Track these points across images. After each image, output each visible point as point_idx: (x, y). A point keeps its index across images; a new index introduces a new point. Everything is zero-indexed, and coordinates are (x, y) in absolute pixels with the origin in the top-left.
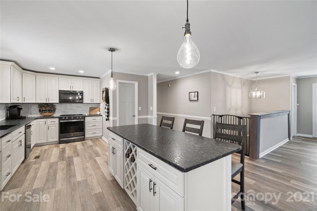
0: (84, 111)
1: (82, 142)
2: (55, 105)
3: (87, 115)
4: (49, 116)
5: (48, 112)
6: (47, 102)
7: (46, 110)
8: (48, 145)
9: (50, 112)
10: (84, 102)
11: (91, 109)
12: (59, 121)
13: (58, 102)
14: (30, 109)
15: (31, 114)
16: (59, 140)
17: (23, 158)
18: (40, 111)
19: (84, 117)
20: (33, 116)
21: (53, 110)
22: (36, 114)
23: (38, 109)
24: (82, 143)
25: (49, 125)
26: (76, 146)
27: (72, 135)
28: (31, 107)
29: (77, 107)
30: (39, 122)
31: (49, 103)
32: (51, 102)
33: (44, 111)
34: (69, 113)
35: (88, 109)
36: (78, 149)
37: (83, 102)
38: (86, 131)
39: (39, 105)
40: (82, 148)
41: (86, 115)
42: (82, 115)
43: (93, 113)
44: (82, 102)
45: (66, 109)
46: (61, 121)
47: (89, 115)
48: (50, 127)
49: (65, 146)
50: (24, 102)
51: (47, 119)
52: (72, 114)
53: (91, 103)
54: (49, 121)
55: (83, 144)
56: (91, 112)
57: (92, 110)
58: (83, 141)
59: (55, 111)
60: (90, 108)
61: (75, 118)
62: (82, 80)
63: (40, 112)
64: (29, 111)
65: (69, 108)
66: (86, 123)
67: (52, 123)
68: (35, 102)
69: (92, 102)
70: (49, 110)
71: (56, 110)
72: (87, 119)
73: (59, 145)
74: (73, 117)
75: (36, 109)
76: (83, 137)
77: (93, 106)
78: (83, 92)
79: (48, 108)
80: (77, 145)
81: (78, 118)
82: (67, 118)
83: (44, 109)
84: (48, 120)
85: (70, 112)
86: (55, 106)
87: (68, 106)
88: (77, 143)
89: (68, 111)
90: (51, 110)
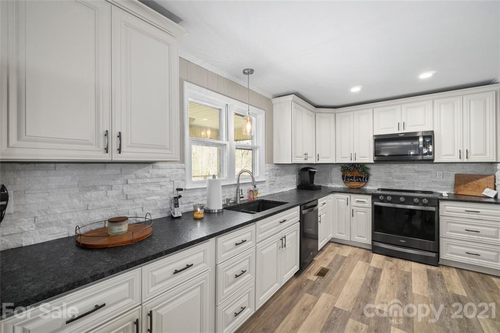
0: (436, 182)
1: (429, 267)
2: (368, 166)
3: (445, 194)
4: (357, 188)
5: (356, 181)
6: (352, 162)
7: (352, 177)
8: (352, 246)
9: (359, 181)
10: (435, 161)
11: (461, 180)
12: (373, 203)
13: (373, 162)
14: (329, 174)
15: (331, 182)
16: (372, 243)
17: (296, 268)
18: (343, 176)
19: (436, 201)
20: (334, 186)
21: (365, 178)
22: (337, 182)
23: (340, 174)
24: (428, 272)
25: (353, 208)
26: (408, 276)
27: (403, 241)
28: (331, 171)
29: (418, 172)
30: (338, 199)
31: (358, 164)
32: (359, 160)
33: (350, 178)
34: (396, 185)
35: (451, 180)
36: (414, 291)
37: (433, 160)
38: (441, 240)
39: (342, 167)
40: (427, 295)
41: (441, 195)
42: (431, 193)
43: (467, 191)
44: (431, 161)
45: (390, 176)
46: (376, 203)
47: (452, 198)
48: (356, 211)
49: (383, 265)
50: (319, 162)
51: (350, 194)
52: (404, 188)
53: (459, 161)
54: (355, 198)
55: (431, 278)
56: (462, 187)
57: (465, 183)
58: (433, 268)
59: (367, 179)
60: (457, 177)
61: (409, 200)
62: (430, 103)
63: (343, 180)
64: (328, 177)
65: (396, 174)
66: (441, 218)
67: (360, 204)
68: (334, 163)
69: (465, 160)
70: (357, 177)
71: (371, 178)
72: (446, 208)
73: (372, 254)
74: (404, 197)
75: (337, 174)
76: (434, 255)
77: (469, 170)
78: (433, 132)
79: (356, 174)
80: (413, 274)
81: (416, 200)
82: (389, 198)
83: (349, 175)
84: (352, 198)
85: (398, 183)
86: (368, 168)
87: (396, 169)
88: (414, 266)
89: (396, 180)
90: (362, 178)
